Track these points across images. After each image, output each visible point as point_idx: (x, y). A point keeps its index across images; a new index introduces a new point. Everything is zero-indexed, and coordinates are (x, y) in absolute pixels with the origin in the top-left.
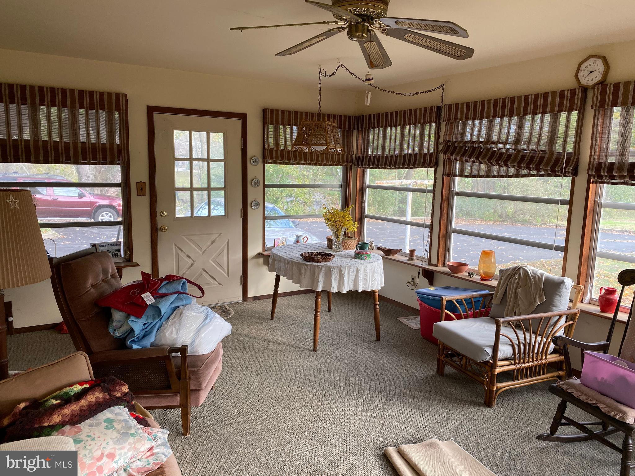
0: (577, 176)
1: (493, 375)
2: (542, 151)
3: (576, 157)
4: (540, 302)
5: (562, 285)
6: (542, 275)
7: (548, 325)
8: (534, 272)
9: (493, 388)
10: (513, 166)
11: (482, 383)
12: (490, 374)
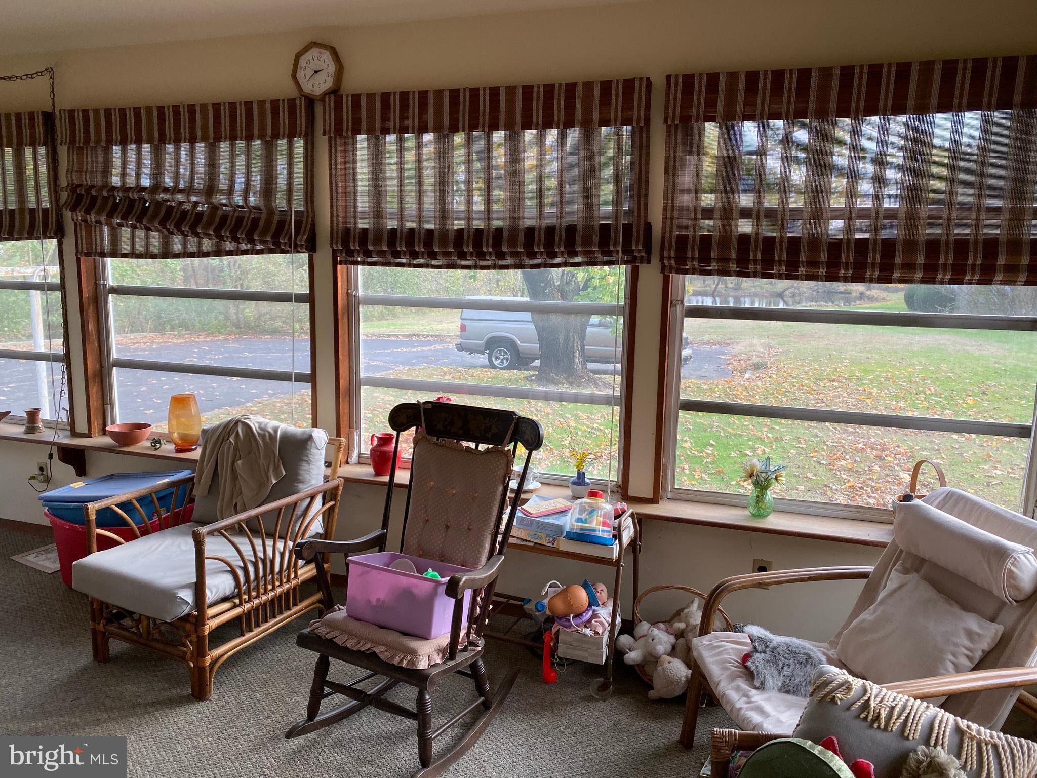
0: (315, 251)
1: (201, 639)
2: (255, 208)
3: (310, 219)
4: (276, 479)
5: (309, 443)
6: (276, 430)
7: (294, 518)
8: (262, 426)
9: (204, 662)
10: (208, 236)
11: (183, 658)
12: (194, 637)
